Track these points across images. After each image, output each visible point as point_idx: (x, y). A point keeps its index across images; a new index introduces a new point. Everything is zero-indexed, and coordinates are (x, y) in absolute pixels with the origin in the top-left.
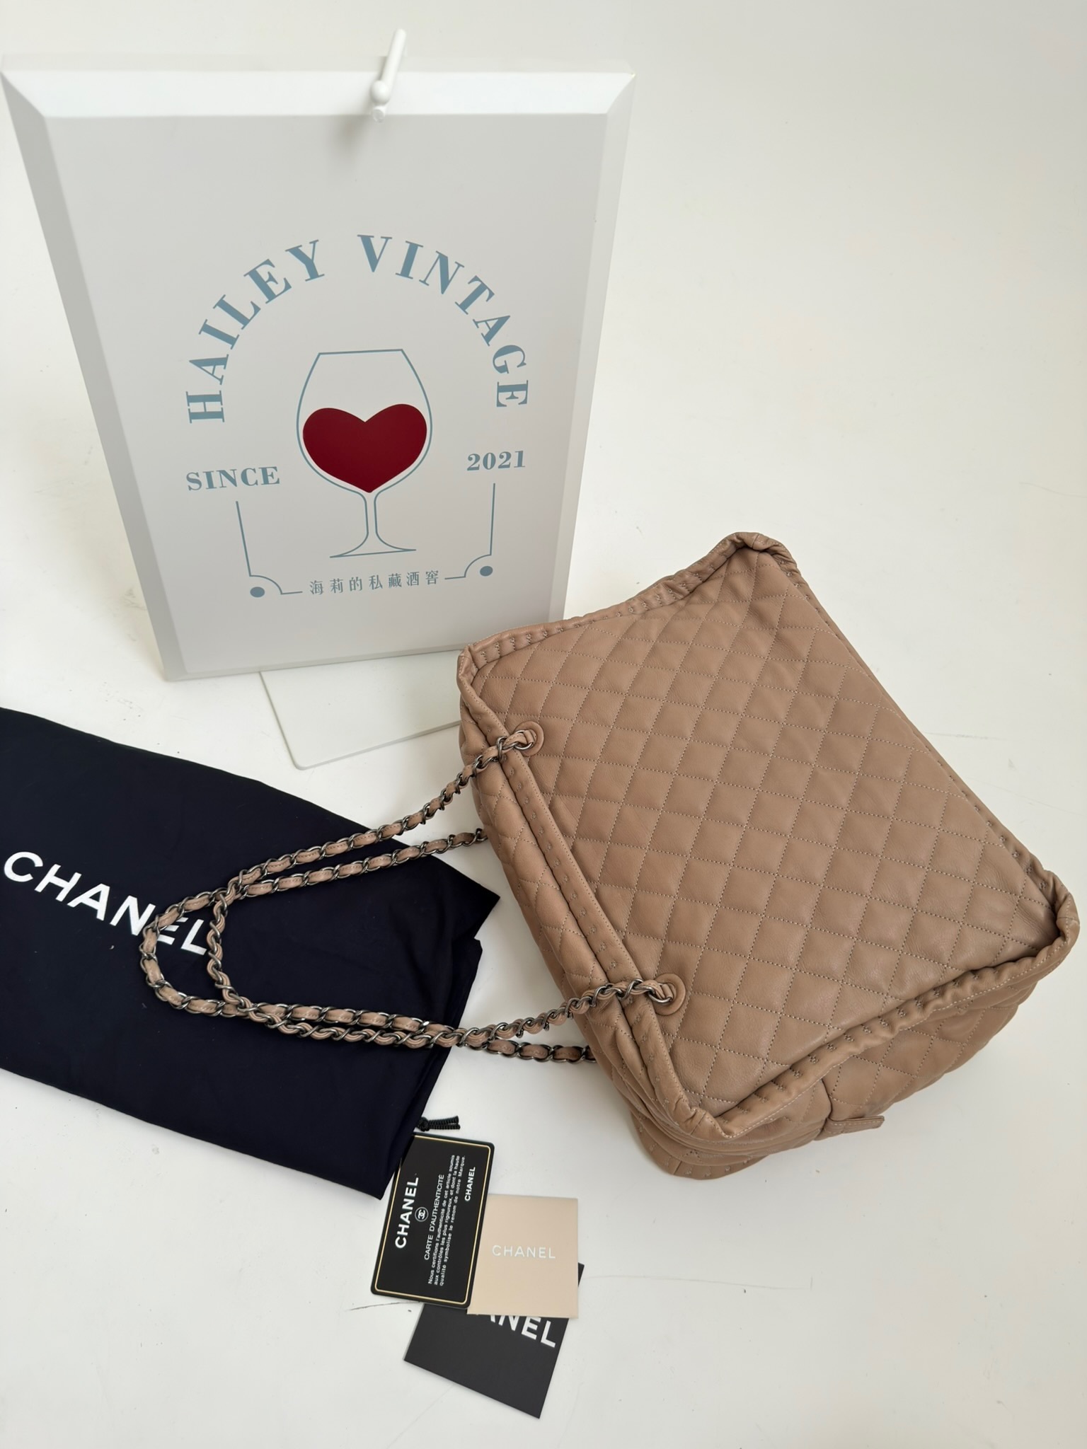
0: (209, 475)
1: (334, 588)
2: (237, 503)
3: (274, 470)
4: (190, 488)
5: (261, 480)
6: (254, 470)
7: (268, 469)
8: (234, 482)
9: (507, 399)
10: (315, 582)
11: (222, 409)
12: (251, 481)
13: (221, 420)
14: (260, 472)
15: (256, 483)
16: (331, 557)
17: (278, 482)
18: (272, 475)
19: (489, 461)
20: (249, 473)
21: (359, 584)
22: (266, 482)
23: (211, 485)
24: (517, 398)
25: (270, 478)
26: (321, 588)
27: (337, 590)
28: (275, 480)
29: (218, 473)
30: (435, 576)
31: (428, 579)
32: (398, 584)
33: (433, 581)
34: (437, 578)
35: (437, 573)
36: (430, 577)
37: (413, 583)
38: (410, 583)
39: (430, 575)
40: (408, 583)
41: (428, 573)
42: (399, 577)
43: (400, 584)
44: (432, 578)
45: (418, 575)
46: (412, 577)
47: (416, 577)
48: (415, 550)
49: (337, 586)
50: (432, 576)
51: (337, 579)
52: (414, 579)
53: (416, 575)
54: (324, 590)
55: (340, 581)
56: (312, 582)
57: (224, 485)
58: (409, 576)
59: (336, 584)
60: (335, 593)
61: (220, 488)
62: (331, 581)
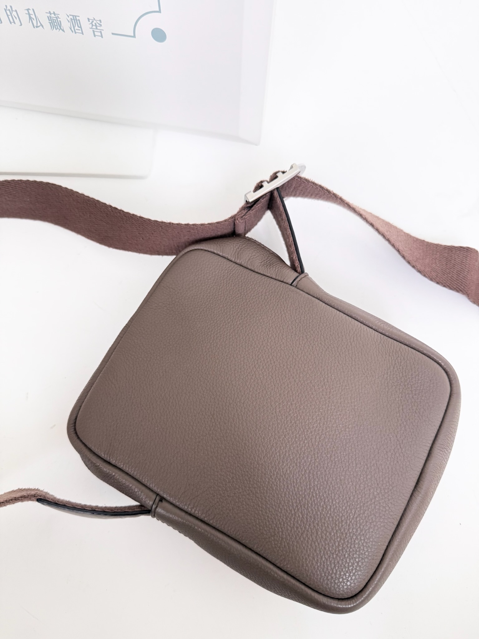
21: (17, 17)
30: (98, 26)
31: (92, 28)
32: (60, 27)
33: (99, 34)
34: (103, 30)
35: (101, 24)
36: (94, 27)
37: (77, 31)
38: (73, 29)
39: (94, 24)
40: (71, 29)
41: (91, 21)
42: (59, 18)
43: (62, 28)
44: (97, 29)
45: (79, 20)
46: (73, 21)
47: (78, 21)
50: (96, 26)
52: (77, 25)
53: (76, 20)
58: (69, 19)
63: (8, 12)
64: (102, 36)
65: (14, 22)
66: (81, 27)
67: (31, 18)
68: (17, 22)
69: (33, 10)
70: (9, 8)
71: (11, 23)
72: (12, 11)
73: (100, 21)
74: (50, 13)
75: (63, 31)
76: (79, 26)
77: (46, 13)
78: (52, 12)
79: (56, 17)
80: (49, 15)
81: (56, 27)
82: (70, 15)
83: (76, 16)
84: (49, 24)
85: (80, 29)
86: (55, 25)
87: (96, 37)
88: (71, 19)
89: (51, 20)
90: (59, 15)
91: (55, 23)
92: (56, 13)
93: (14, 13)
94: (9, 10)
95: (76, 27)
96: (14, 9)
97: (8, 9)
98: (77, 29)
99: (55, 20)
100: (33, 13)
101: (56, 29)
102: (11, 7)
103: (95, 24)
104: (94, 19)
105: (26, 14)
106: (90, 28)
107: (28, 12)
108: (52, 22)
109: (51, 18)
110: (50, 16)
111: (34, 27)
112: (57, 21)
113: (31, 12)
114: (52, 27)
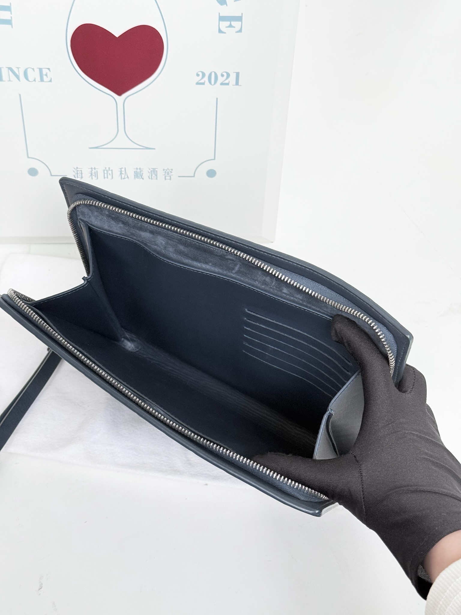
1: (91, 175)
2: (20, 95)
3: (47, 71)
5: (38, 78)
6: (33, 69)
7: (43, 69)
8: (18, 77)
9: (226, 27)
10: (77, 168)
11: (11, 17)
12: (30, 79)
13: (10, 26)
14: (37, 71)
15: (35, 80)
16: (89, 148)
17: (50, 81)
18: (46, 75)
19: (213, 78)
20: (30, 72)
21: (111, 173)
22: (42, 80)
24: (234, 27)
25: (45, 77)
26: (82, 174)
27: (93, 177)
28: (49, 79)
29: (7, 69)
30: (170, 173)
31: (165, 175)
32: (141, 176)
33: (169, 178)
34: (172, 175)
36: (167, 174)
37: (153, 178)
38: (150, 177)
39: (167, 172)
40: (149, 177)
41: (165, 170)
42: (142, 171)
43: (142, 177)
44: (168, 175)
45: (157, 171)
46: (152, 172)
47: (156, 172)
48: (154, 149)
49: (94, 174)
50: (168, 173)
51: (93, 168)
52: (154, 174)
53: (155, 171)
54: (83, 175)
55: (96, 170)
56: (74, 168)
57: (11, 80)
58: (150, 171)
59: (93, 172)
60: (92, 178)
61: (8, 81)
62: (89, 169)
63: (106, 172)
64: (170, 179)
65: (107, 178)
66: (157, 175)
67: (121, 174)
68: (110, 177)
69: (125, 168)
70: (107, 169)
71: (104, 178)
72: (109, 170)
73: (172, 170)
74: (137, 169)
75: (143, 179)
76: (156, 174)
77: (135, 169)
78: (138, 168)
80: (136, 170)
81: (139, 177)
82: (152, 169)
83: (155, 169)
84: (134, 176)
85: (156, 176)
86: (138, 176)
87: (166, 180)
88: (151, 171)
91: (139, 175)
92: (141, 168)
94: (107, 170)
95: (154, 175)
96: (110, 169)
98: (154, 177)
101: (138, 178)
103: (168, 172)
104: (168, 169)
105: (119, 171)
106: (164, 175)
107: (121, 170)
111: (122, 179)
112: (140, 173)
113: (123, 170)
114: (136, 177)
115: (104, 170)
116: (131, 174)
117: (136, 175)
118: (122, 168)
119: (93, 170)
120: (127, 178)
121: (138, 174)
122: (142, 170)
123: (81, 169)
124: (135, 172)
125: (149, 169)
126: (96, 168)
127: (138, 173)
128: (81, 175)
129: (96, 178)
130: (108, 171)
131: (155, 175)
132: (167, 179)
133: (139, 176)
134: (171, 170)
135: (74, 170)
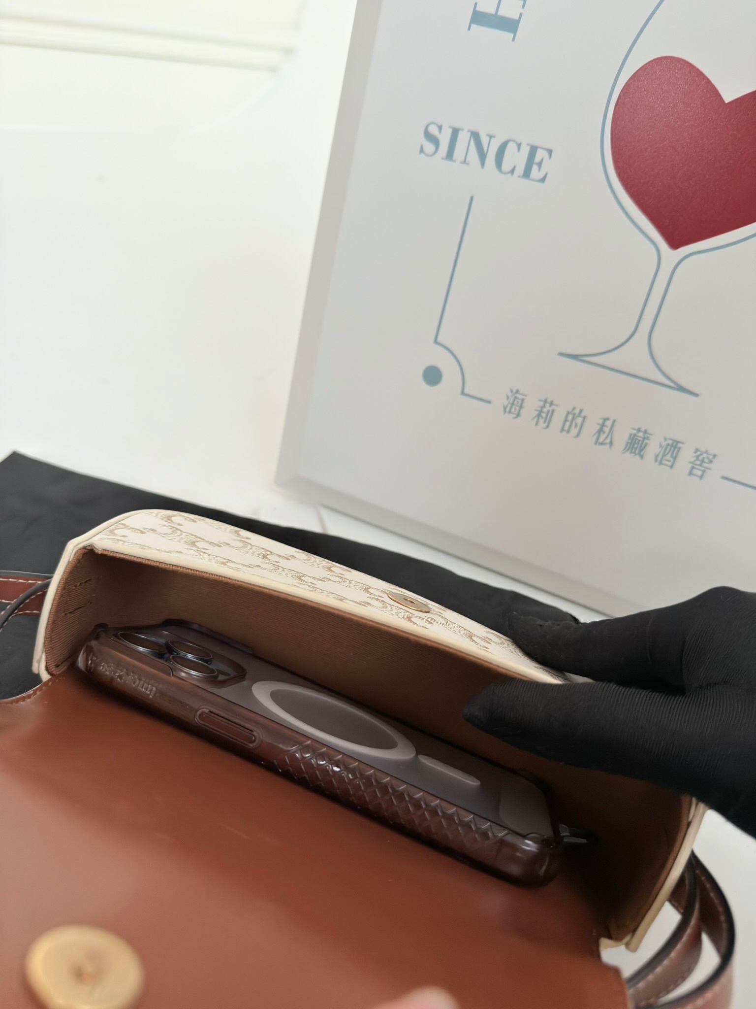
0: (455, 132)
1: (539, 416)
2: (472, 198)
3: (546, 154)
4: (422, 150)
5: (520, 170)
6: (519, 146)
7: (539, 151)
8: (482, 156)
10: (517, 392)
11: (521, 15)
12: (506, 165)
13: (512, 35)
14: (525, 150)
15: (512, 171)
16: (561, 354)
17: (543, 180)
18: (540, 164)
20: (511, 147)
21: (579, 425)
22: (527, 174)
23: (450, 155)
25: (535, 168)
26: (521, 407)
27: (541, 421)
28: (540, 175)
29: (469, 134)
30: (707, 463)
31: (693, 463)
32: (641, 450)
33: (699, 473)
34: (709, 469)
35: (713, 460)
36: (698, 462)
37: (664, 462)
38: (659, 458)
39: (701, 458)
40: (656, 457)
41: (699, 453)
42: (648, 438)
43: (642, 453)
44: (701, 465)
45: (680, 448)
46: (669, 448)
47: (676, 450)
48: (696, 395)
49: (544, 415)
50: (703, 461)
51: (549, 401)
52: (670, 455)
53: (676, 447)
54: (523, 412)
55: (553, 407)
56: (512, 391)
57: (467, 160)
58: (664, 444)
59: (545, 410)
60: (537, 424)
61: (461, 163)
62: (540, 400)
64: (701, 477)
65: (568, 431)
66: (675, 458)
67: (601, 431)
68: (574, 431)
69: (614, 422)
70: (577, 411)
71: (562, 430)
72: (579, 415)
73: (715, 456)
74: (639, 430)
75: (642, 457)
76: (675, 454)
77: (634, 429)
78: (643, 429)
79: (644, 438)
80: (635, 432)
81: (634, 450)
82: (671, 440)
83: (678, 442)
84: (624, 444)
85: (672, 460)
86: (633, 447)
87: (692, 476)
88: (668, 445)
89: (633, 439)
90: (651, 435)
91: (636, 446)
92: (649, 431)
93: (579, 420)
95: (668, 457)
96: (583, 414)
97: (573, 413)
99: (639, 440)
100: (609, 426)
101: (631, 452)
102: (581, 411)
103: (704, 458)
104: (706, 452)
105: (598, 424)
106: (691, 463)
107: (604, 422)
108: (632, 442)
109: (634, 437)
110: (635, 435)
111: (596, 442)
112: (640, 442)
113: (609, 423)
114: (627, 449)
115: (568, 413)
116: (621, 437)
117: (631, 443)
118: (607, 419)
119: (548, 405)
120: (608, 446)
121: (634, 445)
122: (649, 435)
123: (526, 396)
124: (632, 436)
125: (665, 439)
126: (554, 403)
127: (637, 441)
128: (518, 408)
129: (545, 425)
130: (576, 416)
131: (672, 456)
132: (695, 475)
133: (636, 449)
134: (711, 457)
135: (510, 394)
